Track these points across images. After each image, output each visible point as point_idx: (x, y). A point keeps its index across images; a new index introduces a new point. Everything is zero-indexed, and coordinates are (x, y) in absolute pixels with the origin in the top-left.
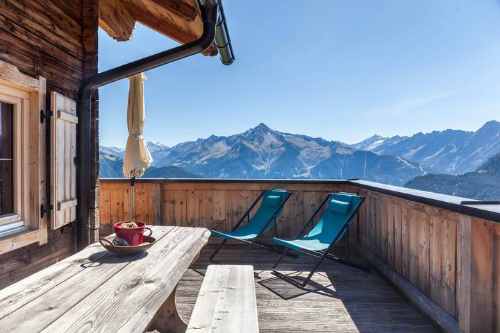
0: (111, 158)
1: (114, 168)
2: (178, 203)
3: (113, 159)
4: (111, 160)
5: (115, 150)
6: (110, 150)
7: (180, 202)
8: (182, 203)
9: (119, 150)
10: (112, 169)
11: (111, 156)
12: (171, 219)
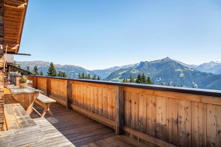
0: (191, 70)
1: (193, 74)
2: (133, 102)
3: (192, 70)
4: (191, 71)
5: (194, 66)
6: (191, 66)
7: (134, 102)
8: (135, 103)
9: (195, 66)
10: (192, 75)
11: (192, 69)
12: (129, 113)
